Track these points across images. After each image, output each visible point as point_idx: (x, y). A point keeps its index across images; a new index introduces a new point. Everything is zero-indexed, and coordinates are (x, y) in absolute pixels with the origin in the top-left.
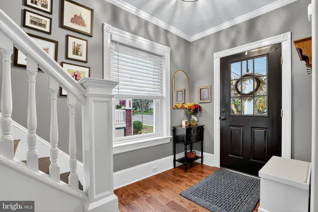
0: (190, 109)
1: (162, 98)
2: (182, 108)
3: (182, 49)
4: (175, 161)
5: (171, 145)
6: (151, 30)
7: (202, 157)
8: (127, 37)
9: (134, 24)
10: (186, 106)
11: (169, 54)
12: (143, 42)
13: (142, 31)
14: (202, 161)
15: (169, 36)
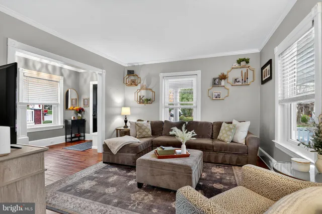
0: (76, 110)
1: (57, 104)
2: (73, 109)
3: (73, 76)
4: (66, 138)
5: (64, 129)
6: (50, 68)
7: (84, 136)
8: (34, 73)
9: (38, 66)
10: (75, 108)
11: (63, 80)
12: (44, 75)
13: (44, 70)
14: (84, 138)
15: (63, 70)
